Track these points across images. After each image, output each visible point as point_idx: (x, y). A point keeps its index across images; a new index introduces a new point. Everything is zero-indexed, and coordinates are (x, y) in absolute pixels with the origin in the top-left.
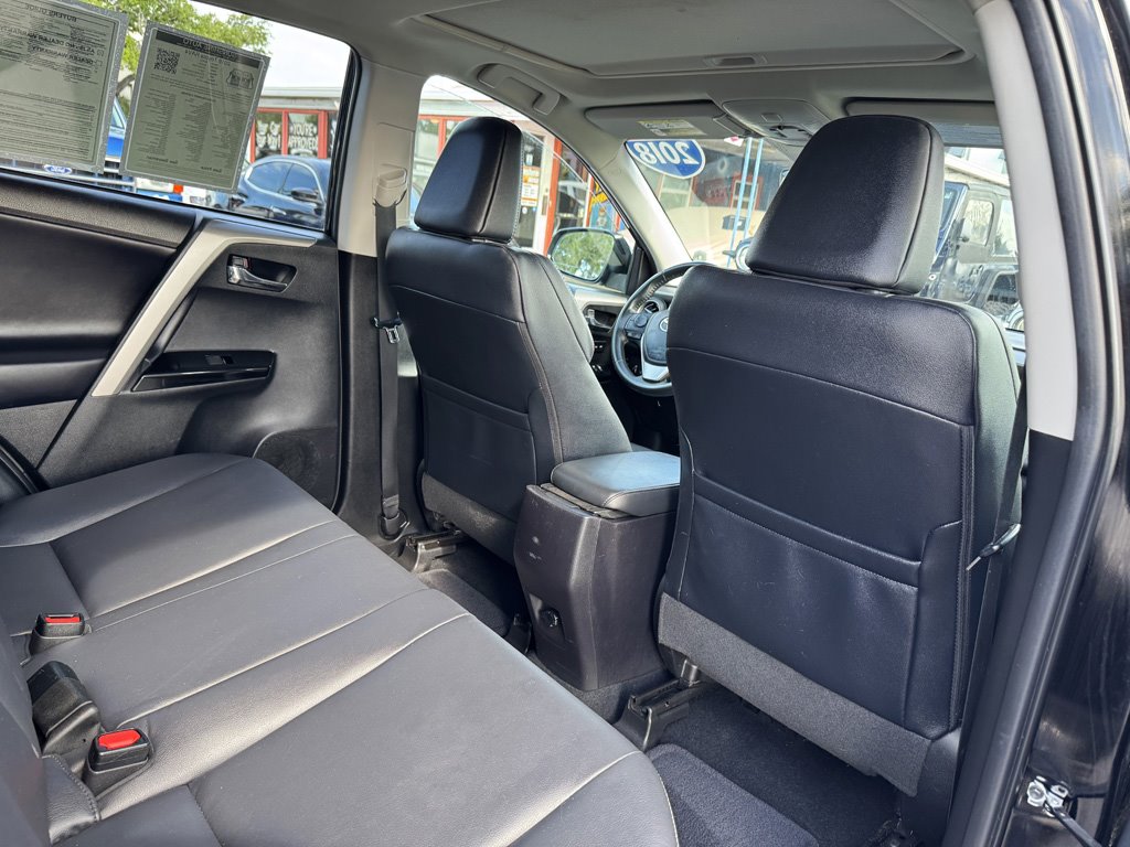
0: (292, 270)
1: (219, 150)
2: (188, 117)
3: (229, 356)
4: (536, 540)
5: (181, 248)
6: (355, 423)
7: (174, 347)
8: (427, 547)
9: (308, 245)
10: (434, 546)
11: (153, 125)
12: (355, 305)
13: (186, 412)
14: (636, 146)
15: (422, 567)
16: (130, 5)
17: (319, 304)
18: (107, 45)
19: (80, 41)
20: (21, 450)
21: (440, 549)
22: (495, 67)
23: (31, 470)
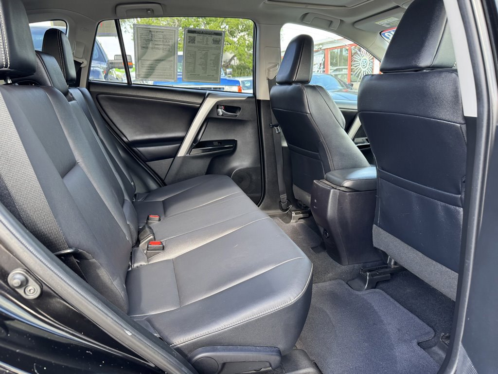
0: (239, 108)
1: (212, 68)
2: (201, 58)
3: (220, 142)
4: (315, 201)
5: (201, 104)
6: (267, 165)
7: (203, 140)
8: (296, 214)
9: (244, 99)
10: (299, 213)
11: (190, 63)
12: (264, 119)
13: (207, 161)
14: (386, 34)
15: (294, 221)
16: (232, 28)
17: (251, 121)
18: (173, 38)
19: (165, 39)
20: (159, 174)
21: (302, 215)
22: (309, 14)
23: (163, 181)
